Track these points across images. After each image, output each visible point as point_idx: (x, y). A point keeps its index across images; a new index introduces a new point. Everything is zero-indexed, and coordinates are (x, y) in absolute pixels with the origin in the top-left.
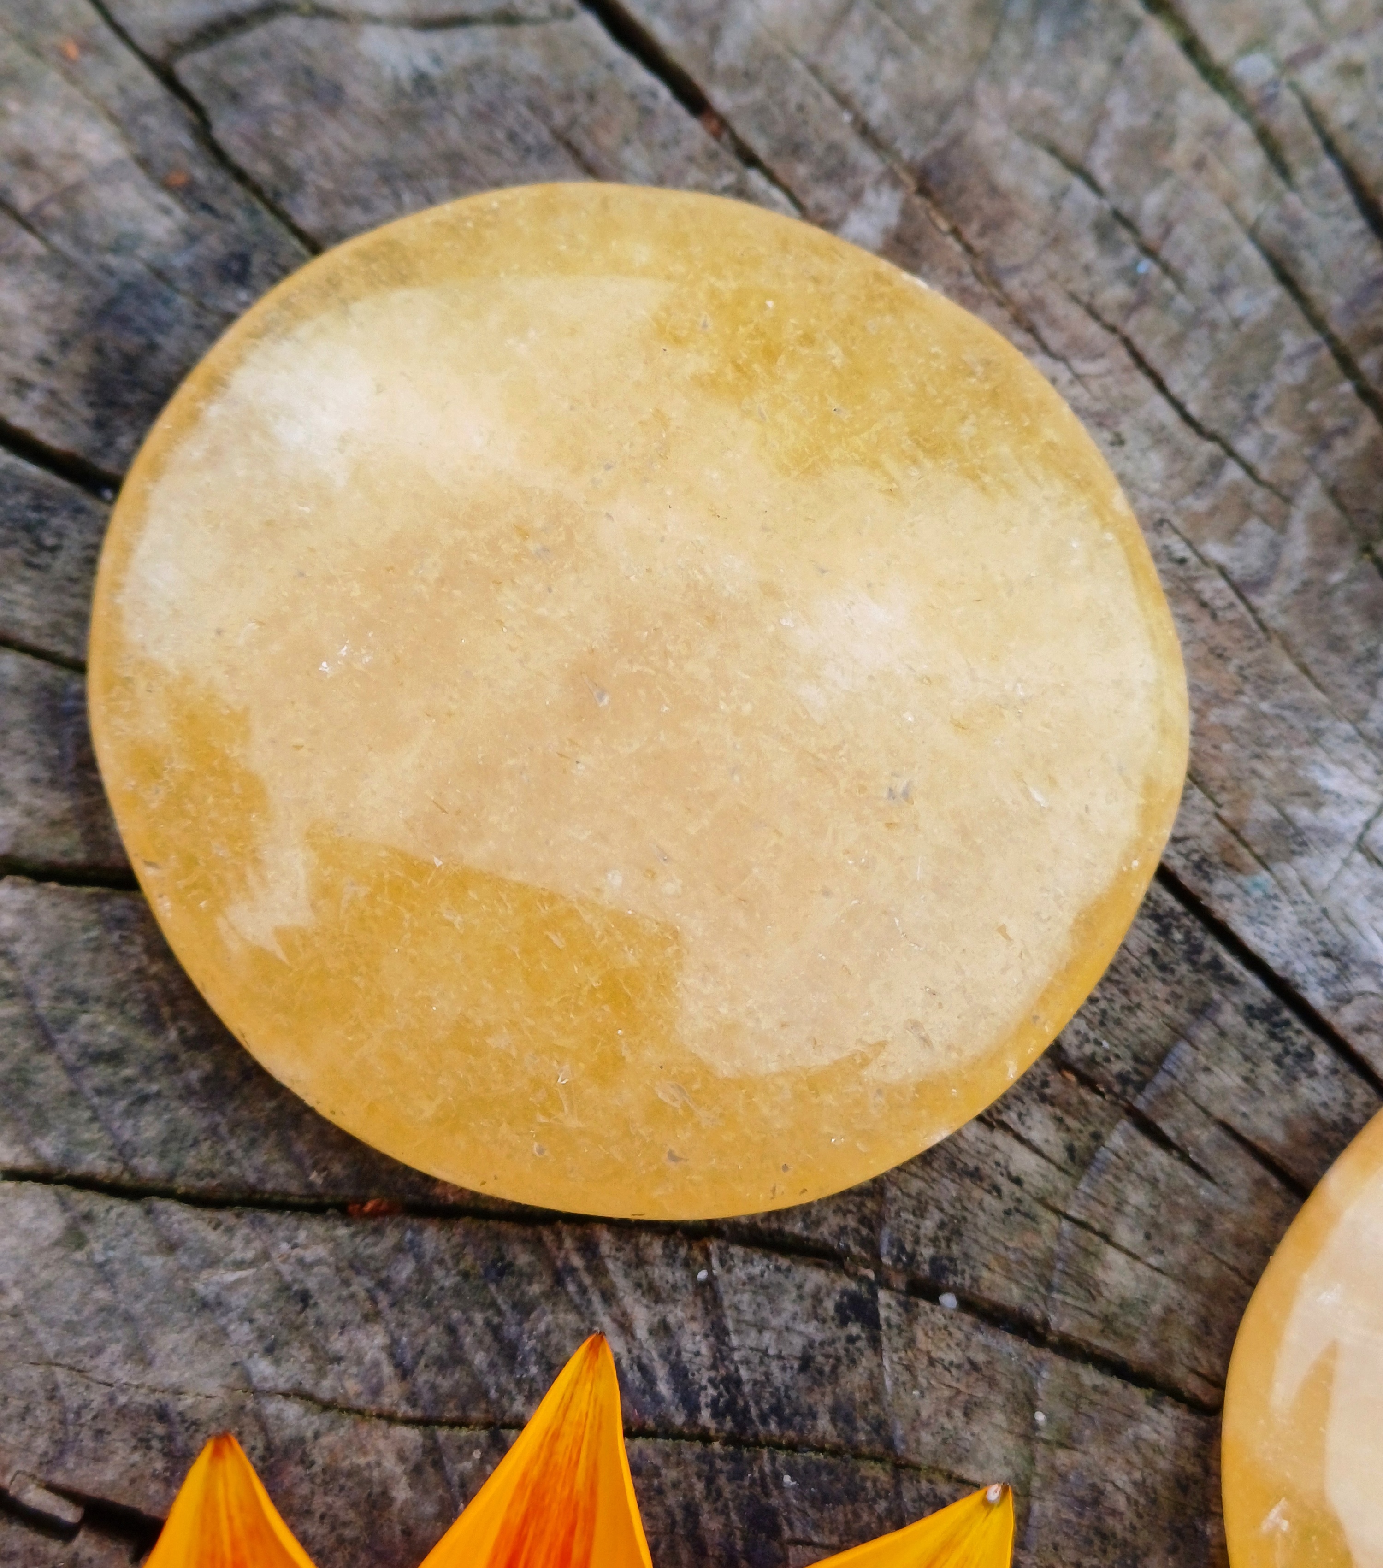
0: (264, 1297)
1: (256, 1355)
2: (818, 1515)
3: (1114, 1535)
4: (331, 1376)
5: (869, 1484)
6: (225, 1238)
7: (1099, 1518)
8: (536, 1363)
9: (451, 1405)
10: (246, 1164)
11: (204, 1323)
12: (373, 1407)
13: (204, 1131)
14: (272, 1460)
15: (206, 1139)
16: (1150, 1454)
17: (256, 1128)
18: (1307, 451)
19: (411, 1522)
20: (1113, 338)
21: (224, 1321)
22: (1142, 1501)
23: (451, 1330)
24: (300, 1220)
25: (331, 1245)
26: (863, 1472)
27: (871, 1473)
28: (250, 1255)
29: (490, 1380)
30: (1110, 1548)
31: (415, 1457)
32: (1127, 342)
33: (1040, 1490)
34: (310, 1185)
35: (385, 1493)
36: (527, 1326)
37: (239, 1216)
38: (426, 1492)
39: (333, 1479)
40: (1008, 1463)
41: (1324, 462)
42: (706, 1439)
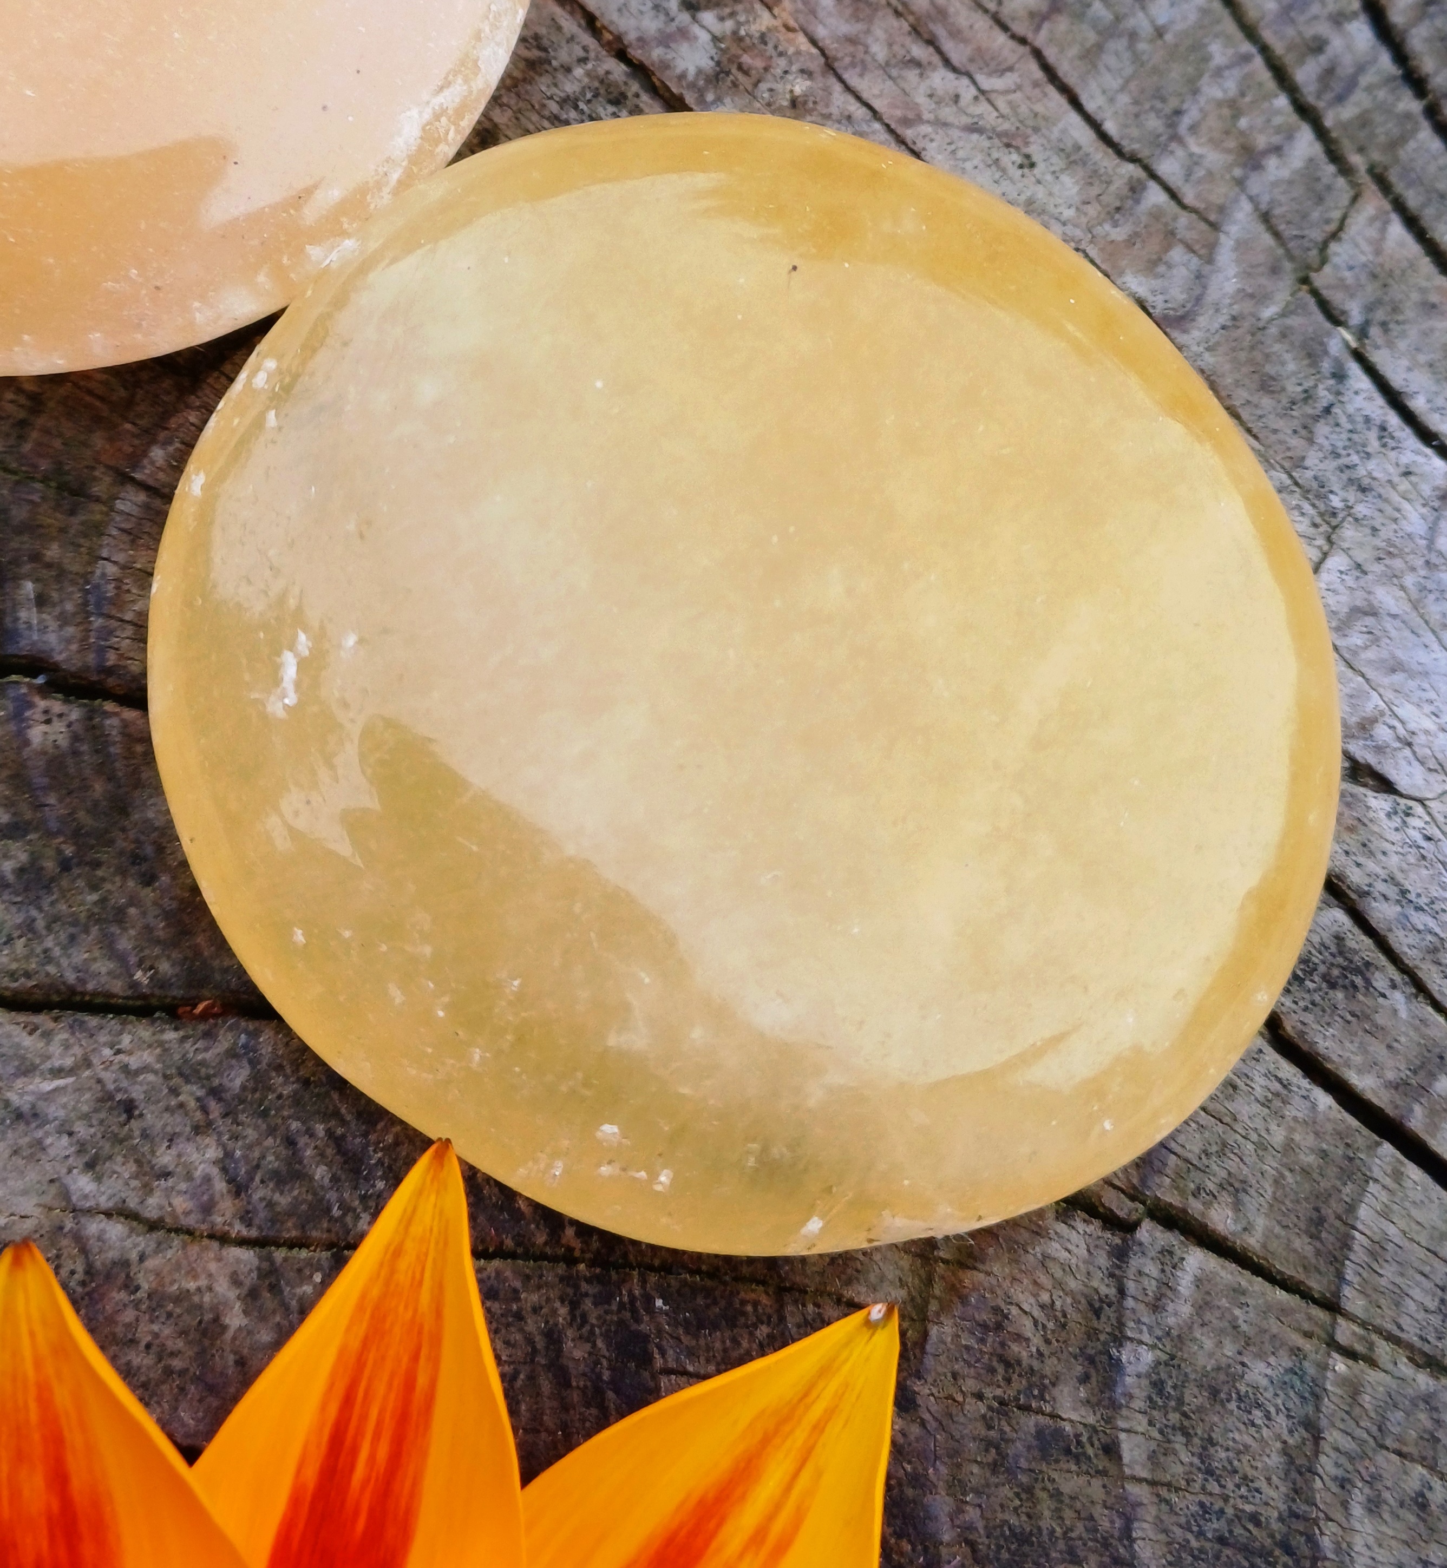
0: (85, 1108)
1: (75, 1171)
2: (694, 1343)
3: (1019, 1363)
4: (157, 1193)
5: (749, 1308)
6: (41, 1045)
7: (1003, 1344)
8: (382, 1178)
9: (290, 1224)
10: (64, 962)
11: (18, 1136)
12: (204, 1227)
13: (19, 927)
14: (93, 1285)
15: (20, 937)
16: (1058, 1273)
17: (75, 923)
18: (1238, 172)
19: (245, 1351)
20: (1023, 50)
21: (39, 1134)
22: (1051, 1325)
23: (290, 1142)
24: (124, 1023)
25: (158, 1051)
26: (742, 1294)
27: (753, 1296)
28: (68, 1062)
29: (332, 1196)
30: (1015, 1377)
31: (250, 1280)
32: (1038, 54)
33: (938, 1314)
34: (135, 985)
35: (216, 1320)
36: (372, 1137)
37: (56, 1020)
38: (263, 1319)
39: (160, 1306)
40: (902, 1283)
41: (1256, 184)
42: (570, 1260)
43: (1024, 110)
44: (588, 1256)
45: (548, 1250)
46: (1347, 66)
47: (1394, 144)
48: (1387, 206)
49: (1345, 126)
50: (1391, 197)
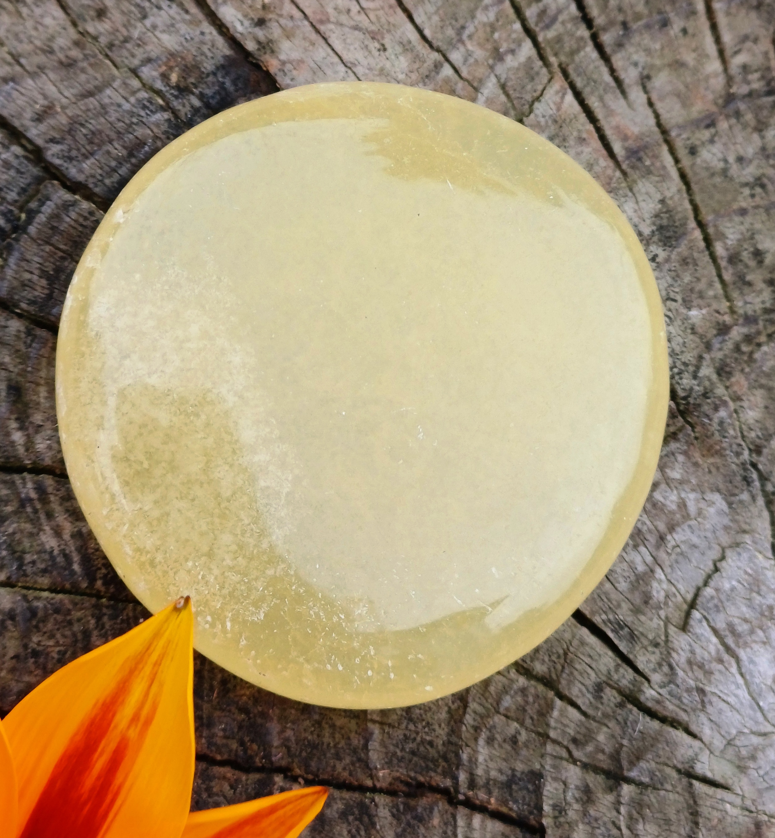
18: (491, 62)
41: (500, 69)
42: (99, 596)
43: (383, 20)
44: (109, 595)
45: (88, 591)
46: (552, 10)
47: (573, 53)
48: (566, 85)
49: (548, 42)
50: (569, 80)
